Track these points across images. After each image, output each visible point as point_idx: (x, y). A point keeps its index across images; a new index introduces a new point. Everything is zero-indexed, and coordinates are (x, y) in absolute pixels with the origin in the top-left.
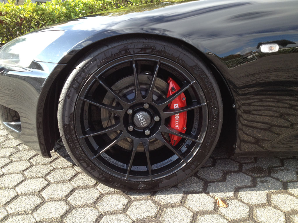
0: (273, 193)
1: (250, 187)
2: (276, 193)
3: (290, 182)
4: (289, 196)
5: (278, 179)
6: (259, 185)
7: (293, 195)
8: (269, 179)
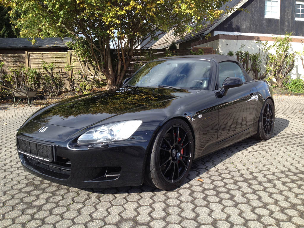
7: (212, 171)
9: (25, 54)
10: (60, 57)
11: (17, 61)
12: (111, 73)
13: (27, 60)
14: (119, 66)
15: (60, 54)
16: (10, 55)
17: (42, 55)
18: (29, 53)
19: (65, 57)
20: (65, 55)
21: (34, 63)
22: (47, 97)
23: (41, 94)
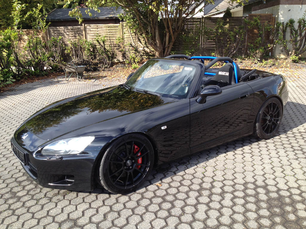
0: (172, 177)
1: (164, 177)
2: (173, 177)
3: (176, 171)
4: (178, 176)
5: (171, 172)
6: (167, 175)
7: (178, 175)
8: (168, 172)
9: (82, 27)
10: (113, 29)
11: (76, 33)
12: (158, 45)
13: (84, 32)
14: (167, 38)
15: (113, 25)
16: (69, 27)
17: (97, 27)
18: (86, 25)
19: (117, 28)
20: (117, 27)
21: (90, 35)
22: (100, 68)
23: (95, 66)
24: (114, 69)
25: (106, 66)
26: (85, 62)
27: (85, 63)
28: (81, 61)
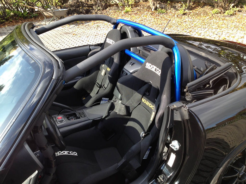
22: (93, 10)
23: (88, 8)
24: (107, 12)
25: (99, 8)
26: (78, 3)
27: (78, 5)
28: (75, 3)
